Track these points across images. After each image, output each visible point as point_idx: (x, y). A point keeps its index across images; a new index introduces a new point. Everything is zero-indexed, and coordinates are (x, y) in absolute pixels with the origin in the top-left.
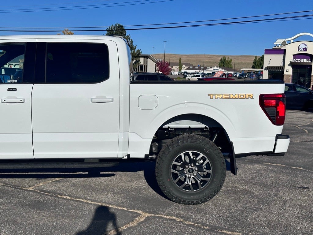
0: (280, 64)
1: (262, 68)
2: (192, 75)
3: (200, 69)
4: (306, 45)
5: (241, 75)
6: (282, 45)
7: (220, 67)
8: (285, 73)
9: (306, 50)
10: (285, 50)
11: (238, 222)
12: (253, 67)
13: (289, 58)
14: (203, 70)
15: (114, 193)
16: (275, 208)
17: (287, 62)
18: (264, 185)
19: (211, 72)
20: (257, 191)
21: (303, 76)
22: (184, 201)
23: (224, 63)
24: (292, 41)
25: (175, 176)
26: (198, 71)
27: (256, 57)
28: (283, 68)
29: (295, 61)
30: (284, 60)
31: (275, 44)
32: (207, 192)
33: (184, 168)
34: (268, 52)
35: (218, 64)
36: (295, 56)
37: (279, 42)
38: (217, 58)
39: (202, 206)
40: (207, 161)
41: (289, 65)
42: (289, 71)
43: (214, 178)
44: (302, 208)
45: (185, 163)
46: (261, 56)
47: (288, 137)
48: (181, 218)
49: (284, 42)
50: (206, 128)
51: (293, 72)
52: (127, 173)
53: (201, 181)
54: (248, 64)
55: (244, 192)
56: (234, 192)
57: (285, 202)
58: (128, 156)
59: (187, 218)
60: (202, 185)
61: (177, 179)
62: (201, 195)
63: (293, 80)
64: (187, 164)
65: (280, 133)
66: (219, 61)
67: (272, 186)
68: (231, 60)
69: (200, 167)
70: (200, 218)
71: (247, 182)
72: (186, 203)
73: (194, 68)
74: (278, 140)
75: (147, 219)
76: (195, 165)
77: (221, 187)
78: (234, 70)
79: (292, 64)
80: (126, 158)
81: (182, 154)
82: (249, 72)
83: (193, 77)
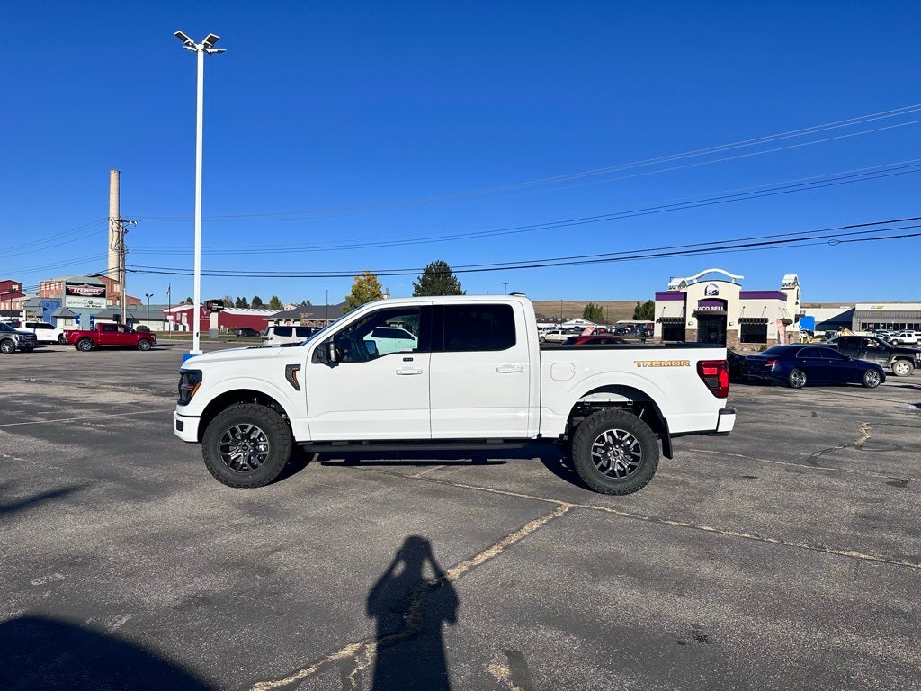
0: (679, 314)
1: (653, 320)
2: (548, 331)
3: (555, 321)
4: (716, 287)
5: (619, 330)
6: (680, 286)
7: (585, 318)
8: (687, 327)
9: (717, 294)
10: (685, 294)
11: (681, 514)
12: (635, 318)
13: (693, 306)
14: (561, 323)
15: (517, 482)
16: (722, 499)
17: (690, 312)
18: (700, 475)
19: (573, 326)
20: (694, 481)
21: (714, 330)
22: (609, 491)
23: (591, 313)
24: (695, 281)
25: (597, 460)
26: (553, 325)
27: (638, 303)
28: (684, 319)
29: (701, 309)
30: (685, 308)
31: (669, 285)
32: (637, 479)
33: (607, 451)
34: (660, 296)
35: (582, 314)
36: (701, 302)
37: (676, 282)
38: (579, 305)
39: (632, 496)
40: (636, 441)
41: (693, 315)
42: (692, 324)
43: (645, 462)
44: (753, 498)
45: (608, 444)
46: (646, 301)
47: (733, 412)
48: (612, 508)
49: (684, 282)
50: (629, 402)
51: (699, 326)
52: (521, 460)
53: (629, 466)
54: (627, 314)
55: (676, 482)
56: (664, 482)
57: (731, 493)
58: (539, 435)
59: (619, 509)
60: (630, 471)
61: (599, 465)
62: (630, 483)
63: (699, 337)
64: (611, 446)
65: (723, 407)
66: (583, 310)
67: (710, 476)
68: (601, 308)
69: (627, 449)
70: (634, 509)
71: (677, 471)
72: (612, 493)
73: (547, 321)
74: (722, 416)
75: (571, 509)
76: (620, 446)
77: (654, 473)
78: (607, 323)
79: (697, 314)
80: (535, 438)
81: (605, 433)
82: (630, 325)
83: (550, 333)
